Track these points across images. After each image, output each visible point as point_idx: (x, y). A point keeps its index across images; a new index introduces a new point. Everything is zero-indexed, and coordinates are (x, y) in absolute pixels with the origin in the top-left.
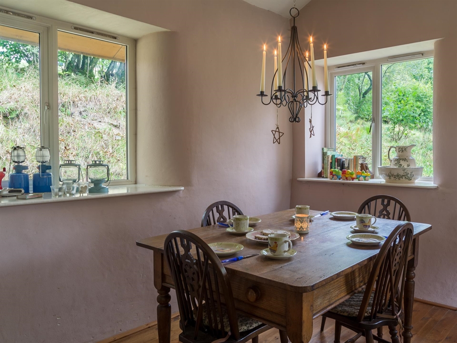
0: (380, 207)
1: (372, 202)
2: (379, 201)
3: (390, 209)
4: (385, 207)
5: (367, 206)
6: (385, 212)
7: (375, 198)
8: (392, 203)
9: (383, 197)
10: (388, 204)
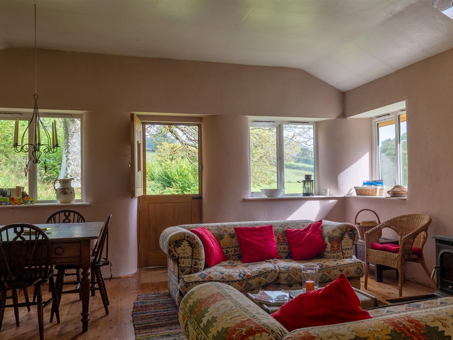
0: (63, 217)
1: (56, 215)
2: (62, 214)
3: (71, 218)
4: (67, 217)
5: (52, 218)
6: (67, 220)
7: (59, 212)
8: (72, 214)
9: (65, 211)
10: (69, 215)
